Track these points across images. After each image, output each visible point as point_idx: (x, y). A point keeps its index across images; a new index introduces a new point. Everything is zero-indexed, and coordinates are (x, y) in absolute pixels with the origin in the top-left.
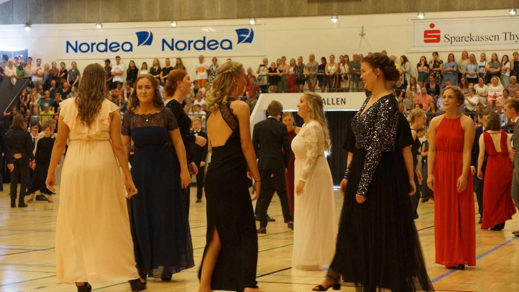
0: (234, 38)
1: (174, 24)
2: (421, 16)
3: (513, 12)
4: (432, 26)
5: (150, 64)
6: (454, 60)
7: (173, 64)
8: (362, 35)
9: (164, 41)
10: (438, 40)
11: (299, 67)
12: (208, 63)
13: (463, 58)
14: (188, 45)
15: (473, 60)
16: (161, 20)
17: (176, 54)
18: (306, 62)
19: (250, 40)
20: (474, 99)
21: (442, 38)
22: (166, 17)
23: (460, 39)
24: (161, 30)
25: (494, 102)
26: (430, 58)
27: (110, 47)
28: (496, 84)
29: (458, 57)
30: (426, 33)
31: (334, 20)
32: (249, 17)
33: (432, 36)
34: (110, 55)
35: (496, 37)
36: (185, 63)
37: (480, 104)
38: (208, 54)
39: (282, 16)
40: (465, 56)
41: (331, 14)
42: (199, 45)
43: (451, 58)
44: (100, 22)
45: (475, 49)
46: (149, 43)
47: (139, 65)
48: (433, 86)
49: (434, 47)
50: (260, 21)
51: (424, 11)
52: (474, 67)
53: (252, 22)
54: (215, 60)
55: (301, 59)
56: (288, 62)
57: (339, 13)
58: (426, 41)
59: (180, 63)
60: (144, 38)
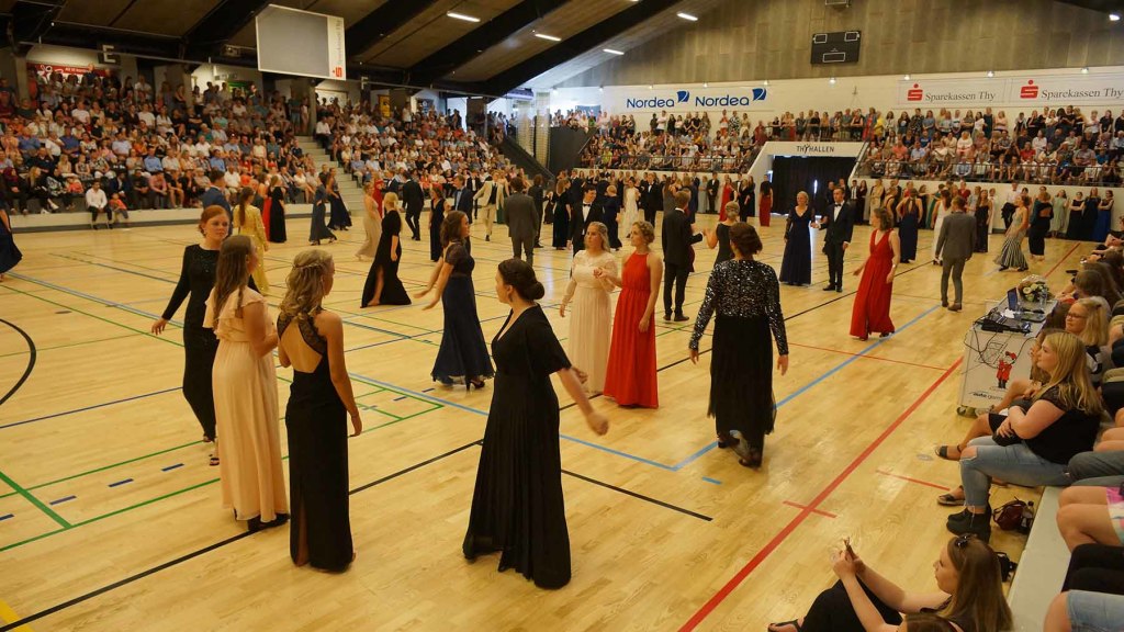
0: (751, 96)
1: (705, 85)
2: (907, 78)
3: (990, 74)
4: (916, 86)
5: (684, 118)
6: (932, 116)
7: (701, 117)
8: (855, 93)
9: (697, 99)
10: (920, 99)
11: (801, 121)
12: (730, 116)
13: (942, 114)
14: (715, 102)
15: (949, 117)
16: (696, 82)
17: (706, 108)
18: (806, 116)
19: (763, 98)
20: (943, 151)
21: (924, 97)
23: (939, 98)
24: (696, 90)
25: (962, 153)
26: (911, 114)
27: (658, 103)
28: (966, 138)
29: (936, 114)
30: (910, 92)
31: (832, 81)
32: (764, 79)
33: (915, 94)
34: (658, 110)
35: (973, 96)
36: (709, 114)
37: (948, 154)
38: (730, 108)
39: (790, 78)
41: (828, 75)
42: (724, 102)
43: (930, 114)
44: (652, 84)
45: (951, 106)
46: (686, 100)
47: (676, 118)
48: (908, 139)
49: (917, 104)
50: (771, 82)
51: (910, 73)
52: (948, 122)
53: (766, 83)
54: (735, 113)
55: (802, 114)
56: (791, 117)
57: (837, 75)
58: (909, 99)
59: (706, 117)
60: (683, 96)
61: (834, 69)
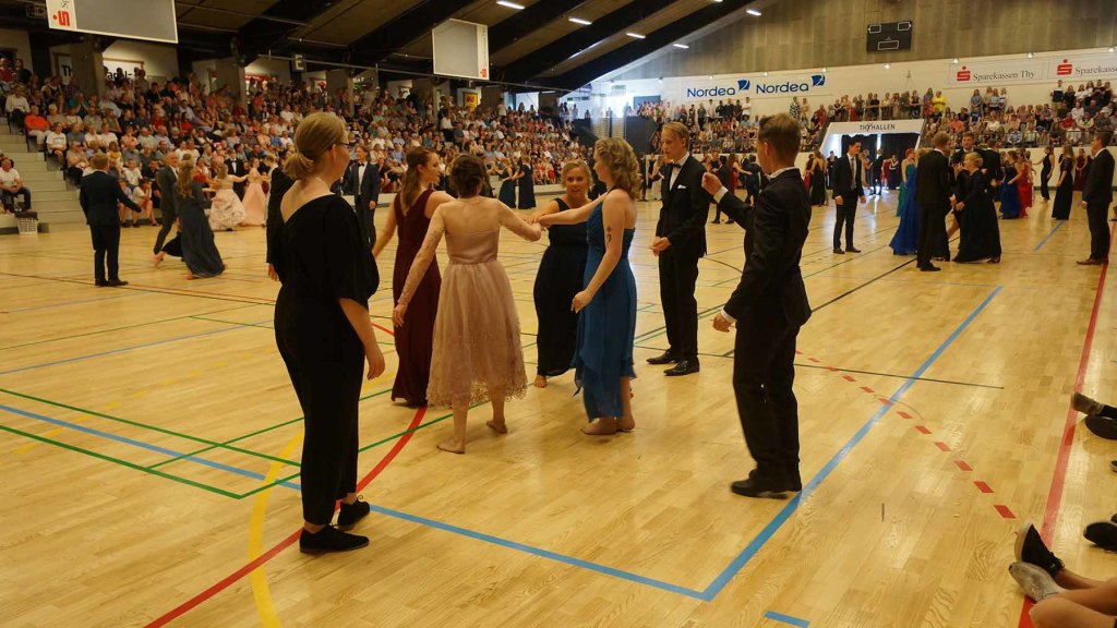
0: (811, 82)
1: (766, 74)
2: (956, 61)
3: (1030, 56)
4: (964, 68)
6: (980, 94)
8: (909, 76)
9: (758, 86)
10: (968, 79)
11: (859, 103)
12: (789, 101)
13: (987, 92)
14: (775, 89)
15: (995, 94)
16: (756, 71)
17: (767, 95)
18: (865, 98)
19: (822, 83)
21: (972, 77)
22: (760, 69)
23: (986, 77)
24: (755, 78)
27: (718, 92)
29: (983, 93)
30: (959, 73)
31: (887, 66)
32: (822, 66)
33: (963, 76)
35: (1015, 75)
38: (790, 94)
39: (844, 63)
40: (989, 90)
41: (885, 62)
44: (712, 75)
45: (998, 84)
46: (747, 88)
50: (830, 69)
51: (958, 58)
53: (824, 70)
54: (795, 99)
56: (851, 99)
57: (891, 61)
58: (959, 80)
60: (743, 84)
61: (889, 55)
